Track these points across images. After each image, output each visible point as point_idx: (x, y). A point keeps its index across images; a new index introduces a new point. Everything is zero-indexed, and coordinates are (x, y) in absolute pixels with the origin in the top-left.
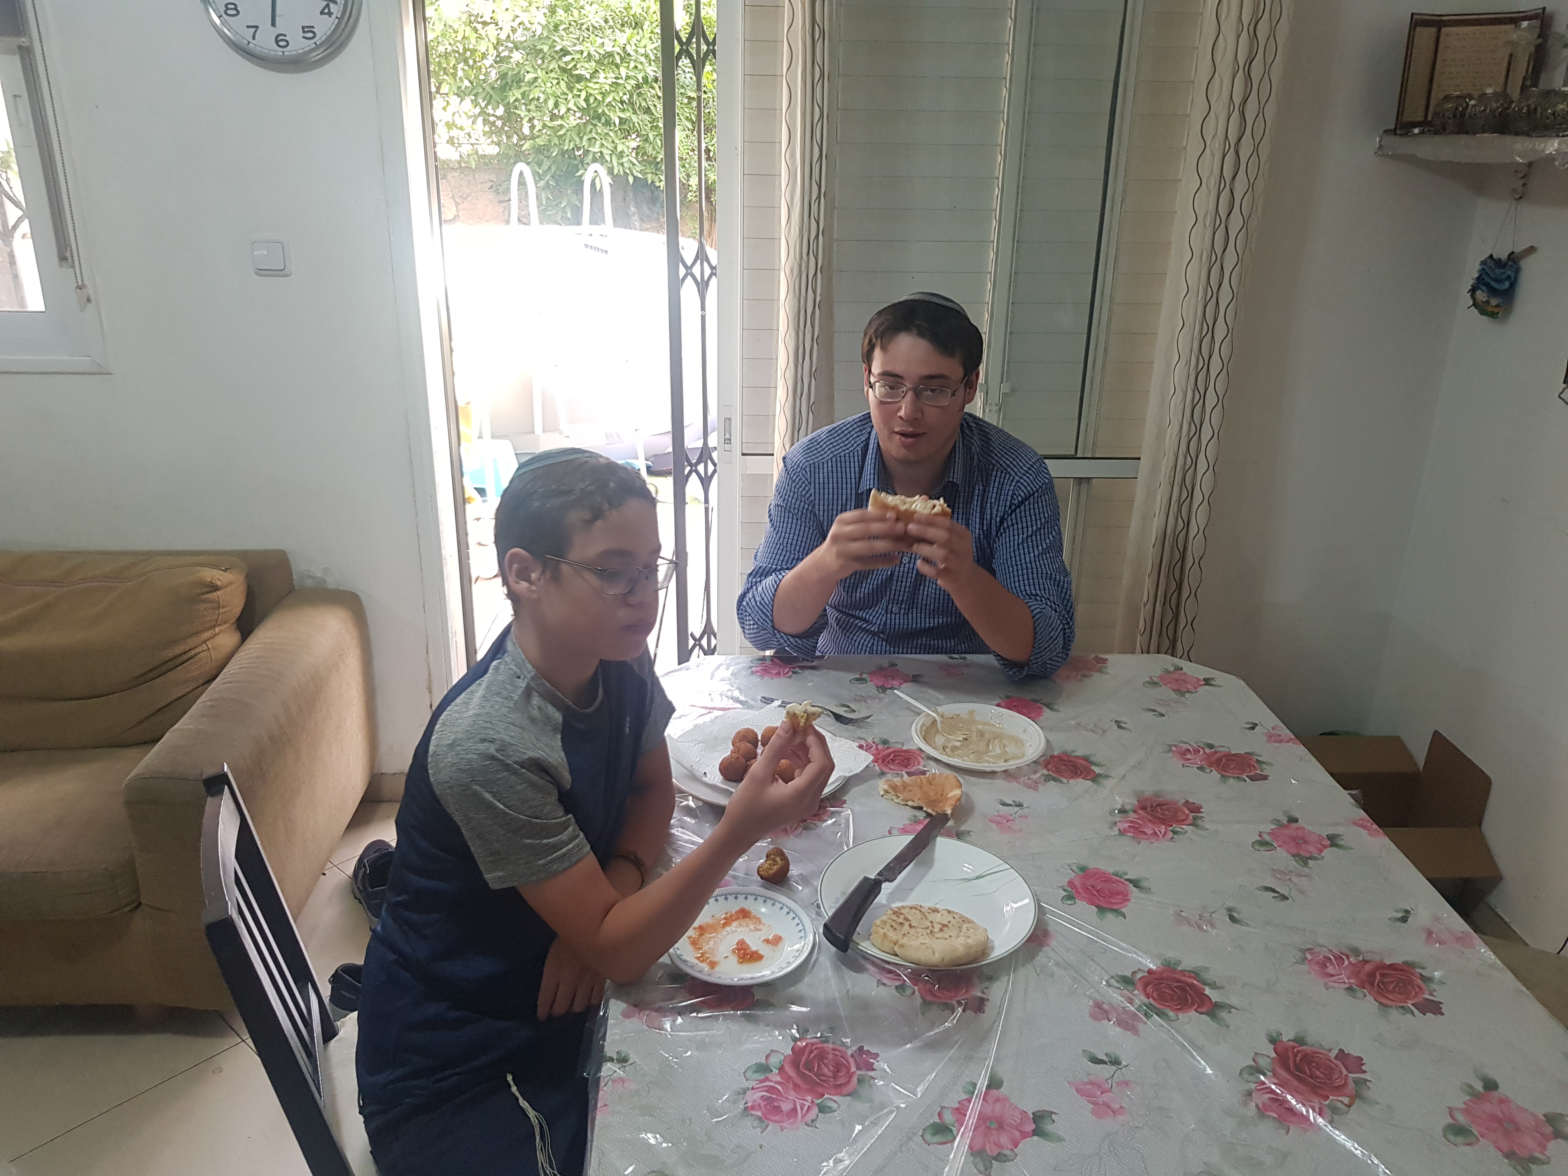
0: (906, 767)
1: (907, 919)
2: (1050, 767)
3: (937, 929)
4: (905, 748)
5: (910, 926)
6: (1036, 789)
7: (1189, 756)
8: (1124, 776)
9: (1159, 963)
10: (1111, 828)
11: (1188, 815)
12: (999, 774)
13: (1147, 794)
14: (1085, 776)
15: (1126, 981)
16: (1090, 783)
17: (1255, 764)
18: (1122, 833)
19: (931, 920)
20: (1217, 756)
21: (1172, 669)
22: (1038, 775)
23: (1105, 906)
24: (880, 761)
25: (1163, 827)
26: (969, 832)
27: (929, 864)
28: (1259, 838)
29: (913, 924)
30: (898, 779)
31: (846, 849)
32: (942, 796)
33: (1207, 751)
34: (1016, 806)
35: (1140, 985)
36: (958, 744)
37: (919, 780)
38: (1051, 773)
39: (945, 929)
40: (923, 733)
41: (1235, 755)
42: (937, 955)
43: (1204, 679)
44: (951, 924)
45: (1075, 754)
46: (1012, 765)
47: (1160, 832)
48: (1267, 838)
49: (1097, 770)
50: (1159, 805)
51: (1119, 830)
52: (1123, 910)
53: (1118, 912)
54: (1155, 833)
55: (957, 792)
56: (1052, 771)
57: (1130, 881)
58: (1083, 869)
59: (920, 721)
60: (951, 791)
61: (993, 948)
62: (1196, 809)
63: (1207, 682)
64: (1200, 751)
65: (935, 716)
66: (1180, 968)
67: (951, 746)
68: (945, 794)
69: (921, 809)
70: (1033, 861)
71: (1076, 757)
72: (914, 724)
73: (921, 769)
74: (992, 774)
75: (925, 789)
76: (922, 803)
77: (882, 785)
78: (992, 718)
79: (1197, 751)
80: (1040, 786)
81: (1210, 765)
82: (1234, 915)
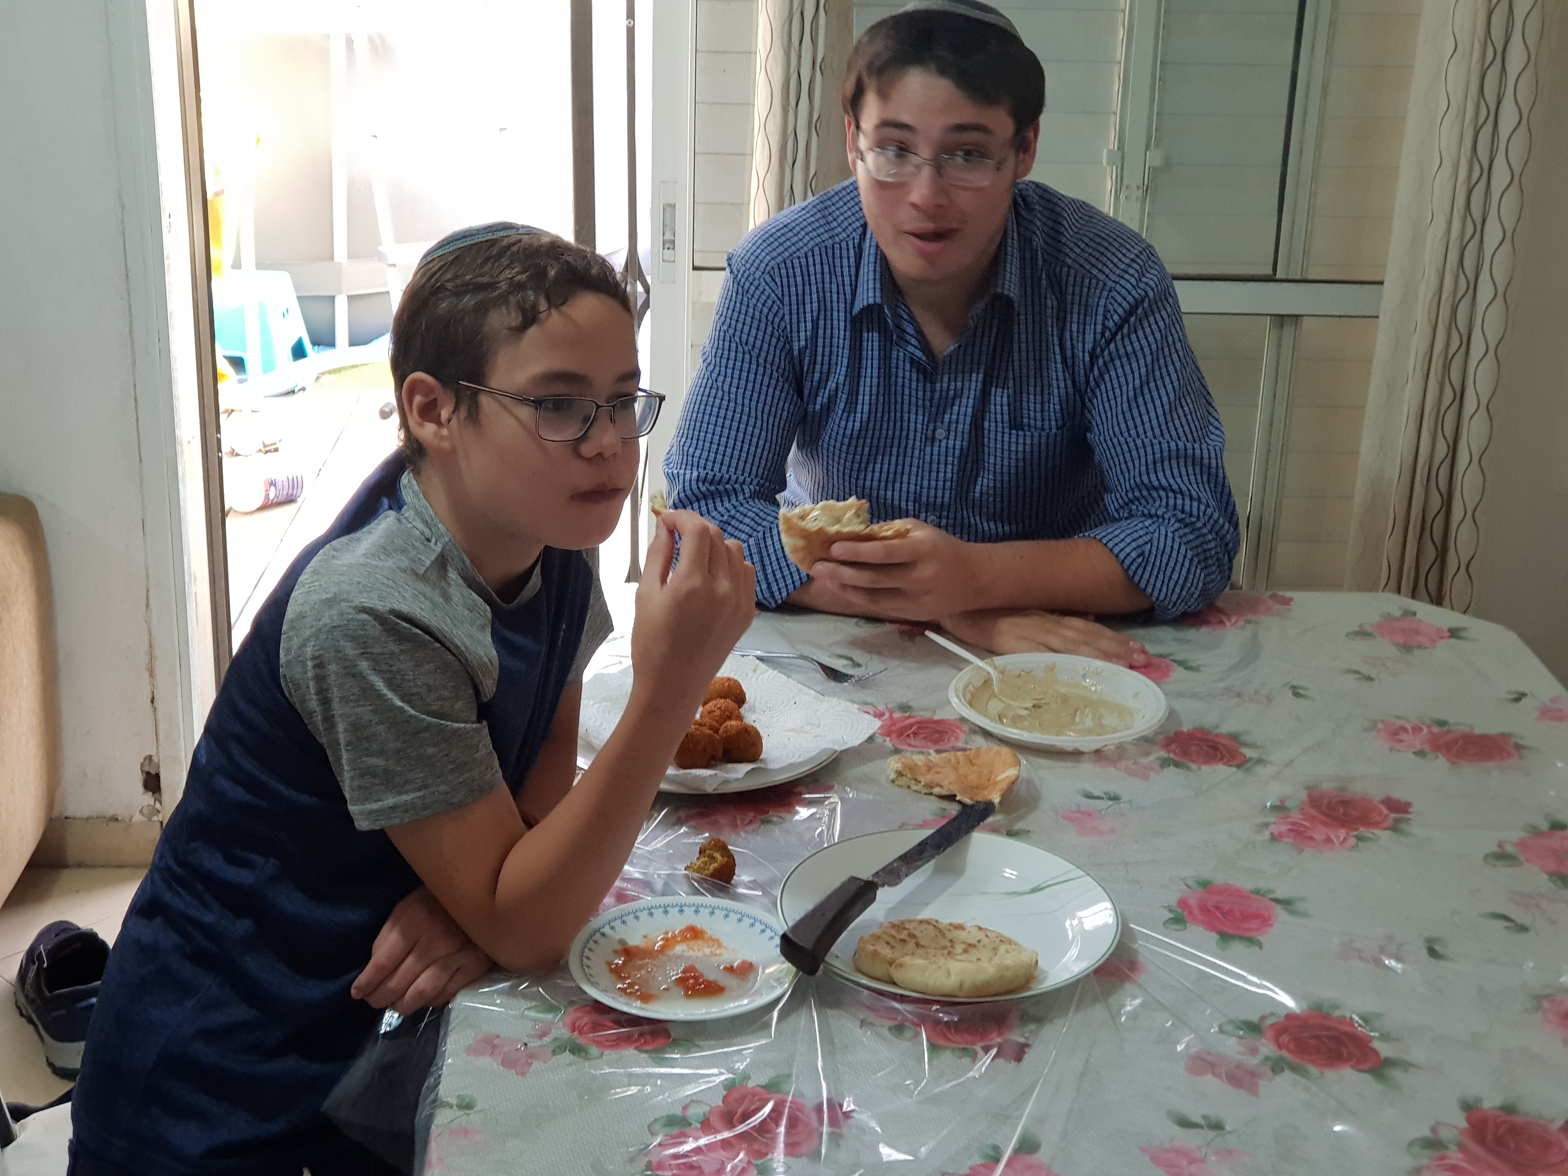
0: (936, 742)
1: (911, 936)
2: (1173, 746)
4: (936, 718)
5: (917, 945)
6: (1145, 777)
7: (1403, 736)
8: (1292, 761)
9: (1305, 1006)
10: (1259, 832)
11: (1386, 816)
12: (1086, 757)
13: (1326, 786)
14: (1228, 761)
15: (1253, 1028)
16: (1234, 769)
17: (1512, 750)
18: (1275, 838)
19: (951, 938)
20: (1449, 737)
21: (1398, 614)
22: (1152, 758)
23: (1231, 931)
24: (894, 735)
25: (1342, 831)
26: (1029, 832)
27: (956, 871)
28: (1497, 849)
29: (922, 943)
30: (921, 757)
31: (826, 845)
32: (989, 780)
33: (1436, 729)
34: (1110, 799)
35: (1270, 1033)
36: (1024, 713)
37: (953, 759)
38: (1172, 755)
39: (971, 950)
40: (969, 696)
41: (1484, 737)
42: (953, 978)
43: (1450, 630)
44: (982, 945)
45: (1218, 731)
46: (1109, 741)
47: (1338, 838)
48: (1509, 849)
49: (1248, 753)
50: (1346, 803)
51: (1272, 834)
52: (1260, 938)
53: (1251, 941)
54: (1328, 840)
55: (1012, 772)
56: (1175, 754)
57: (1277, 901)
58: (1205, 885)
59: (963, 677)
60: (1003, 772)
61: (1045, 979)
62: (1399, 807)
63: (1454, 633)
64: (1421, 729)
65: (991, 670)
66: (1337, 1013)
67: (1012, 714)
68: (993, 777)
69: (951, 798)
70: (1127, 871)
71: (1217, 735)
72: (954, 681)
73: (960, 744)
74: (1076, 755)
75: (963, 770)
76: (955, 789)
77: (894, 764)
78: (1084, 676)
79: (1417, 730)
80: (1152, 773)
81: (1436, 749)
82: (1437, 948)
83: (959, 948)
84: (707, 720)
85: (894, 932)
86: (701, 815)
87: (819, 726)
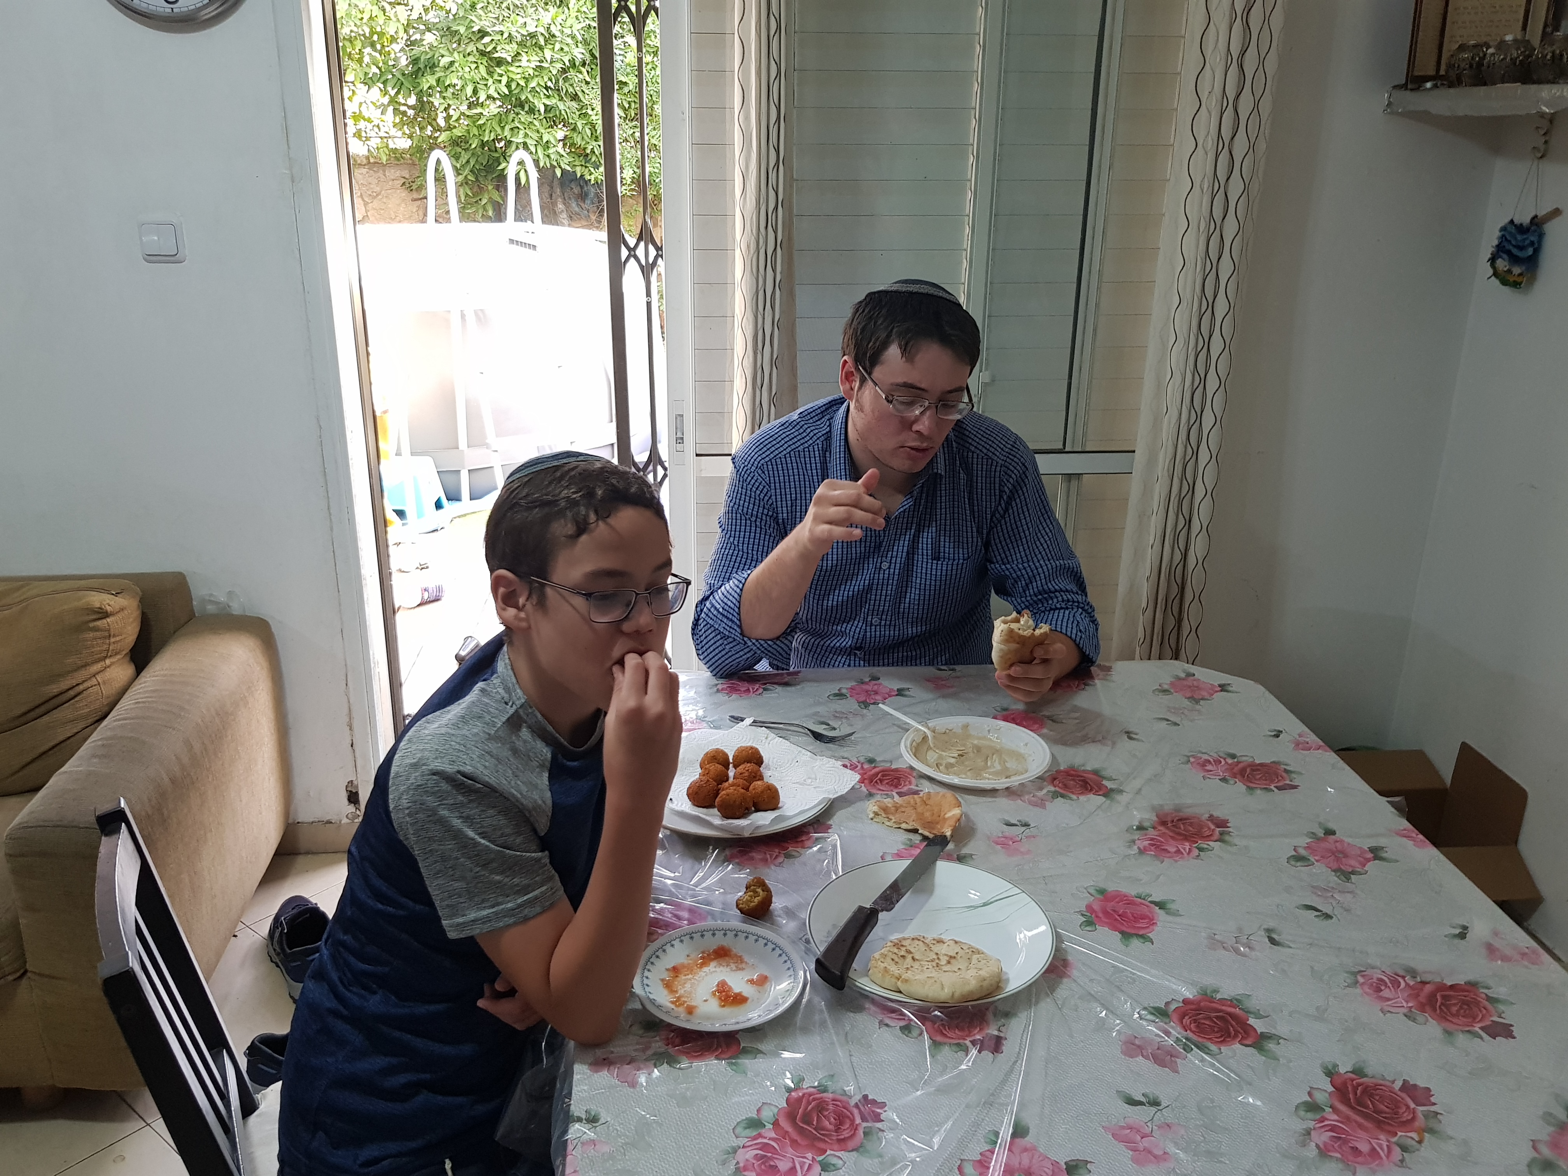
0: (896, 787)
1: (909, 952)
2: (1057, 782)
3: (943, 961)
4: (893, 767)
5: (913, 958)
6: (1043, 807)
7: (1209, 767)
8: (1140, 790)
9: (1195, 991)
10: (1130, 847)
11: (1213, 830)
12: (1001, 792)
13: (1166, 808)
14: (1097, 792)
15: (1162, 1013)
16: (1103, 799)
17: (1282, 774)
18: (1142, 851)
19: (936, 951)
20: (1240, 766)
21: (1183, 675)
22: (1045, 791)
23: (1129, 930)
24: (866, 781)
25: (1187, 844)
26: (971, 855)
27: (929, 890)
28: (1294, 853)
29: (917, 957)
30: (889, 800)
31: (834, 877)
32: (939, 816)
33: (1230, 761)
34: (1022, 825)
35: (1176, 1017)
36: (953, 761)
37: (912, 801)
38: (1057, 789)
39: (952, 961)
40: (914, 750)
41: (1261, 765)
42: (946, 990)
43: (1219, 685)
44: (959, 955)
45: (1084, 769)
46: (1015, 781)
47: (1184, 849)
48: (1303, 852)
49: (1109, 784)
50: (1183, 821)
51: (1139, 848)
52: (1149, 935)
53: (1144, 938)
54: (1178, 852)
55: (956, 812)
56: (1059, 787)
57: (1156, 903)
58: (1102, 891)
59: (909, 736)
60: (949, 811)
61: (1007, 980)
62: (1222, 824)
63: (1222, 688)
64: (1221, 762)
65: (926, 730)
66: (1219, 996)
67: (944, 763)
68: (942, 815)
69: (915, 831)
70: (1046, 884)
71: (1084, 771)
72: (903, 740)
73: (914, 788)
74: (992, 792)
75: (920, 810)
76: (916, 824)
77: (871, 805)
78: (989, 731)
79: (1218, 762)
80: (1047, 803)
81: (1234, 776)
82: (1275, 936)
84: (739, 781)
86: (742, 855)
87: (816, 780)
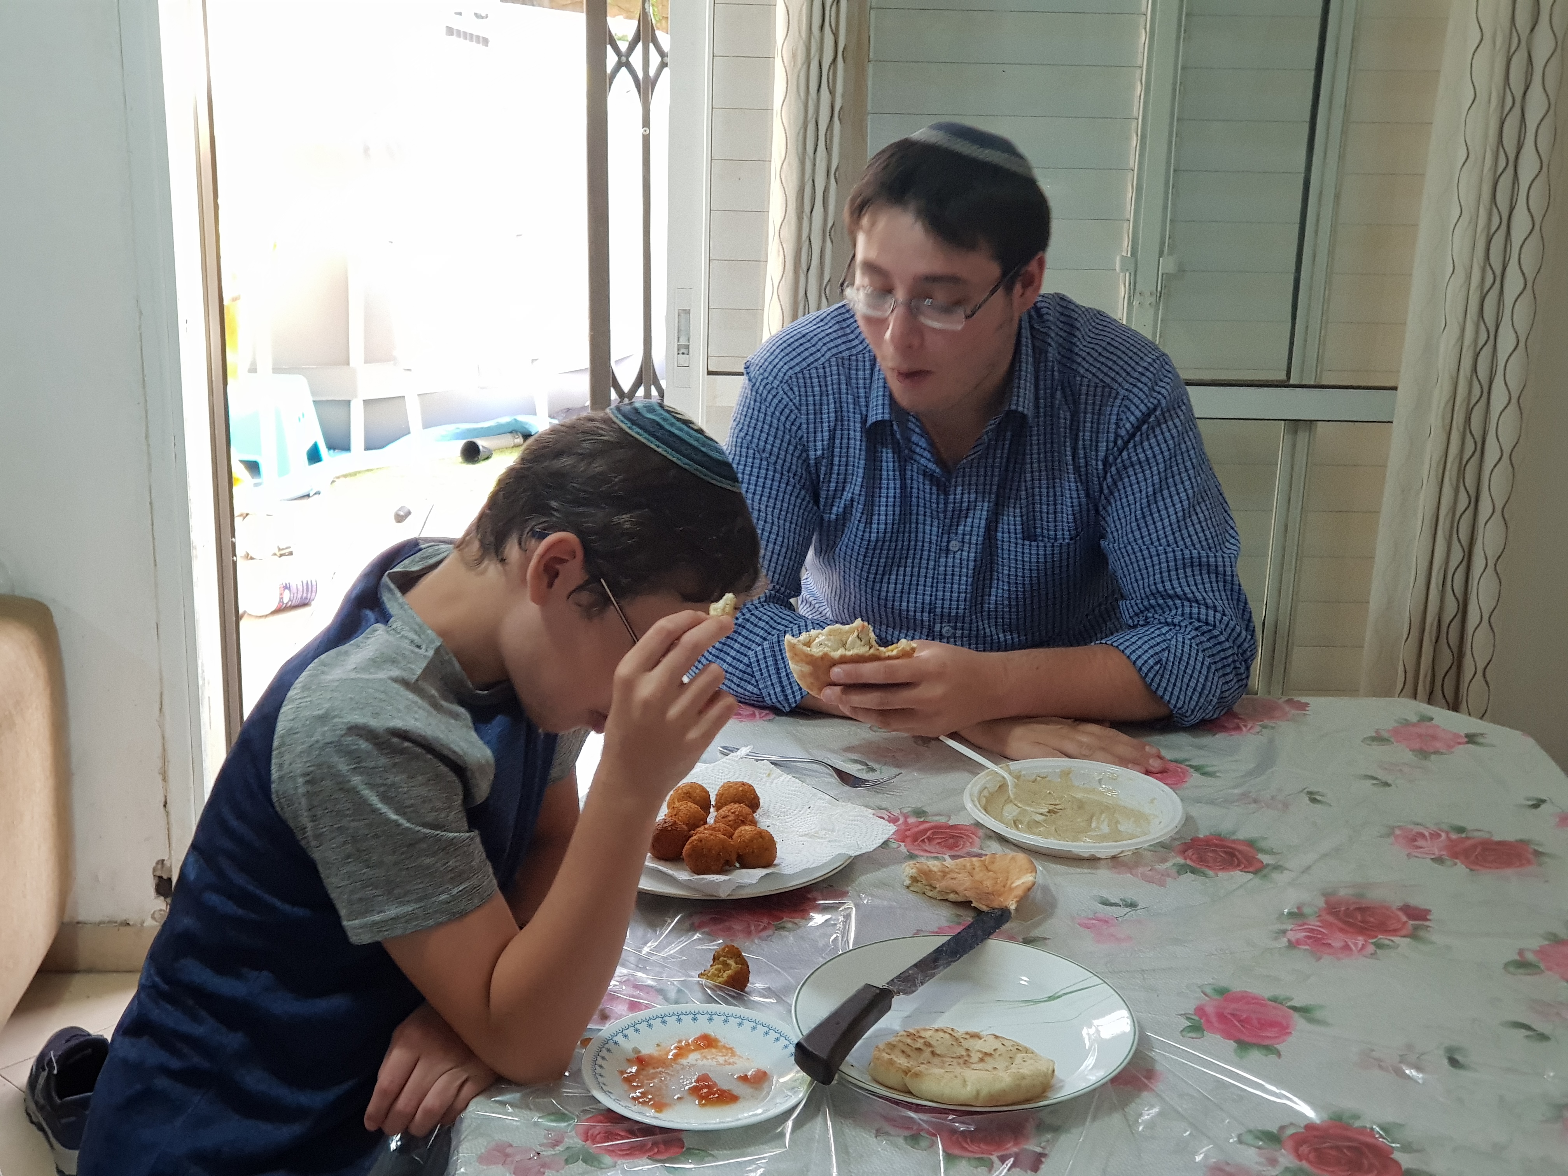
0: (951, 848)
1: (928, 1045)
2: (1190, 852)
4: (951, 823)
5: (933, 1053)
6: (1162, 884)
7: (1421, 842)
8: (1309, 867)
9: (1325, 1116)
10: (1276, 939)
11: (1405, 923)
12: (1102, 863)
13: (1342, 893)
14: (1245, 867)
15: (1272, 1138)
16: (1250, 876)
17: (1531, 857)
19: (967, 1047)
20: (1469, 843)
21: (1414, 719)
22: (1168, 864)
23: (1249, 1040)
24: (908, 840)
25: (1360, 938)
26: (1045, 939)
28: (1517, 957)
29: (937, 1052)
30: (936, 863)
31: (840, 952)
32: (1004, 886)
33: (1454, 836)
34: (1127, 906)
35: (1290, 1144)
36: (1040, 818)
37: (969, 864)
38: (1189, 862)
39: (987, 1059)
40: (984, 801)
41: (1500, 843)
42: (969, 1088)
43: (1467, 736)
44: (998, 1052)
45: (1234, 837)
46: (1124, 846)
47: (1356, 945)
48: (1530, 957)
49: (1265, 859)
50: (1362, 910)
51: (1289, 941)
52: (1277, 1046)
53: (1269, 1049)
54: (1346, 947)
55: (1028, 878)
56: (1192, 860)
57: (1295, 1009)
58: (1223, 992)
59: (979, 781)
60: (1018, 879)
61: (1062, 1087)
62: (1418, 915)
63: (1471, 739)
64: (1440, 836)
65: (1006, 775)
66: (1357, 1124)
67: (1027, 819)
68: (1009, 882)
69: (966, 904)
70: (1144, 978)
71: (1234, 841)
72: (969, 786)
73: (975, 850)
74: (1092, 861)
75: (978, 876)
76: (970, 895)
77: (908, 869)
78: (1100, 781)
79: (1435, 836)
80: (1169, 880)
81: (1455, 855)
82: (1458, 1057)
83: (975, 1057)
84: (722, 826)
85: (909, 1041)
86: (715, 921)
87: (833, 831)
